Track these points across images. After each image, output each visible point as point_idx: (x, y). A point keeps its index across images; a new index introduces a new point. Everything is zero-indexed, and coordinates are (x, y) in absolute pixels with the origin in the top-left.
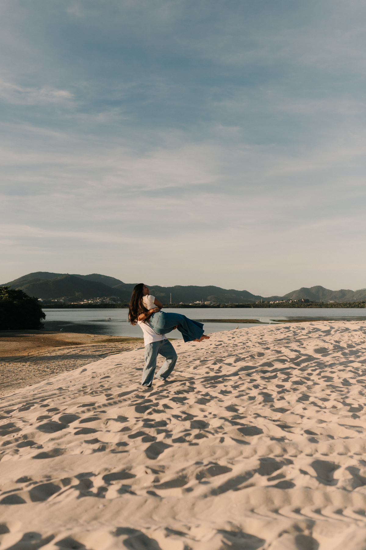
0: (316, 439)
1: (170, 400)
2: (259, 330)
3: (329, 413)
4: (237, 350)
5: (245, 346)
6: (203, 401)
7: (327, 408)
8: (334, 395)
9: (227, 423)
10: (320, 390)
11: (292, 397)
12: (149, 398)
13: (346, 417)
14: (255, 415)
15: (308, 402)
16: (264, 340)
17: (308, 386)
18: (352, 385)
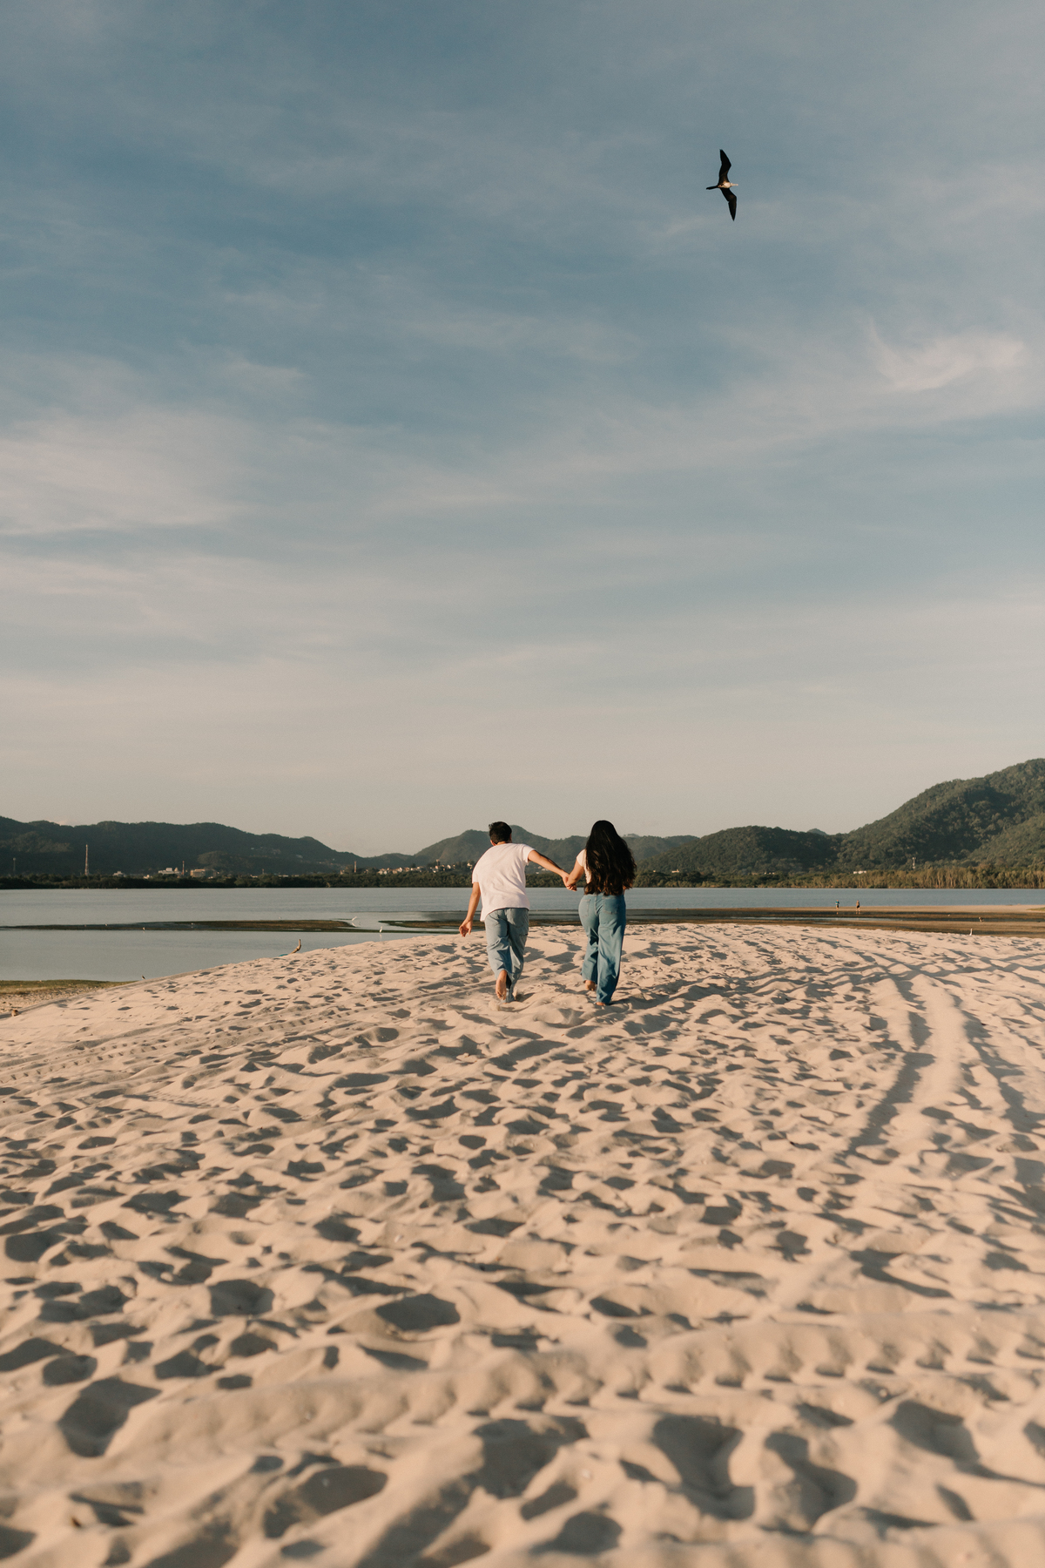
0: (635, 1331)
1: (126, 1205)
2: (365, 955)
3: (649, 1233)
4: (311, 1021)
5: (332, 1007)
6: (234, 1206)
7: (635, 1211)
8: (643, 1168)
9: (334, 1287)
10: (596, 1149)
11: (520, 1178)
12: (50, 1200)
13: (704, 1241)
14: (419, 1251)
15: (571, 1195)
16: (386, 985)
17: (558, 1136)
18: (682, 1128)
